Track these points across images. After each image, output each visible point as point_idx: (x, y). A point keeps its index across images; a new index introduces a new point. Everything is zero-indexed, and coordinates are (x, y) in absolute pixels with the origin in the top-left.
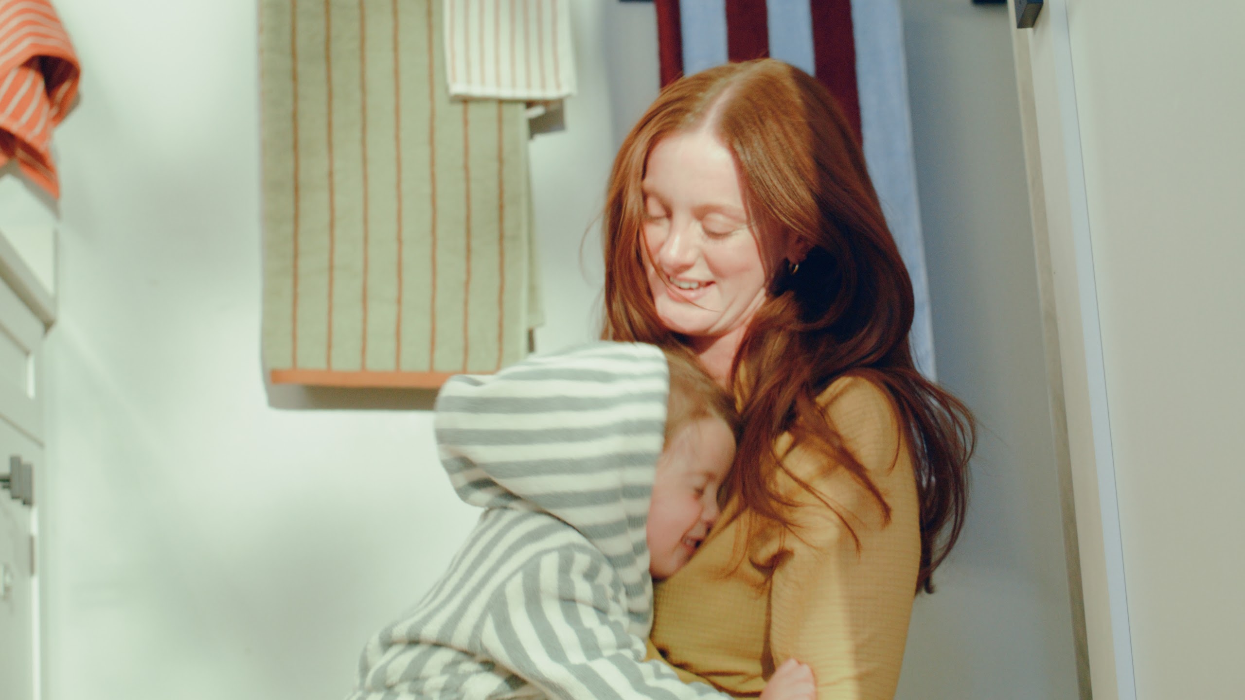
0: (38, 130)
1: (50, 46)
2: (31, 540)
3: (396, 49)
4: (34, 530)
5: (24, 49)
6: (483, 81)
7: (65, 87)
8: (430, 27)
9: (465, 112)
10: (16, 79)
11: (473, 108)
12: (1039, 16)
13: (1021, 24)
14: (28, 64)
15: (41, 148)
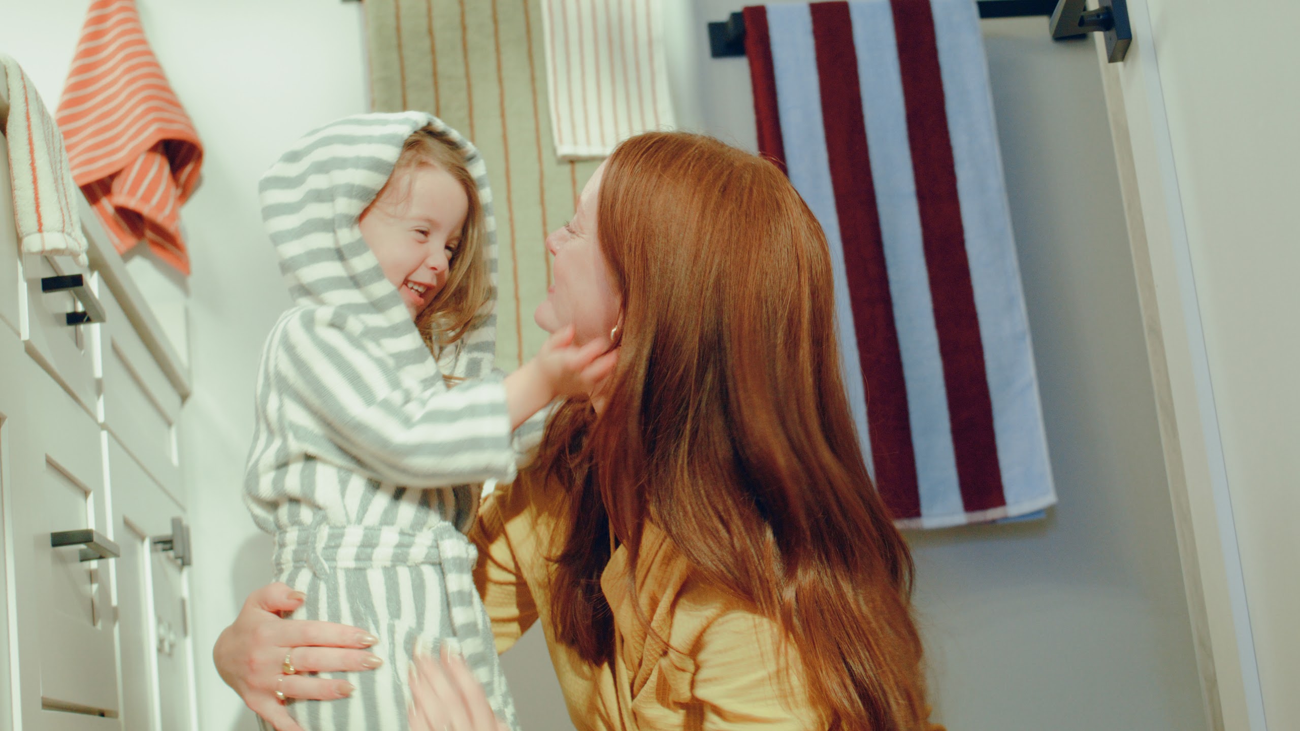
0: (167, 211)
1: (174, 131)
2: (183, 602)
3: (503, 115)
4: (185, 593)
5: (152, 134)
6: (588, 142)
7: (188, 169)
8: (534, 92)
9: (573, 172)
10: (145, 162)
11: (579, 167)
12: (1129, 51)
13: (1112, 59)
14: (154, 149)
15: (171, 228)
